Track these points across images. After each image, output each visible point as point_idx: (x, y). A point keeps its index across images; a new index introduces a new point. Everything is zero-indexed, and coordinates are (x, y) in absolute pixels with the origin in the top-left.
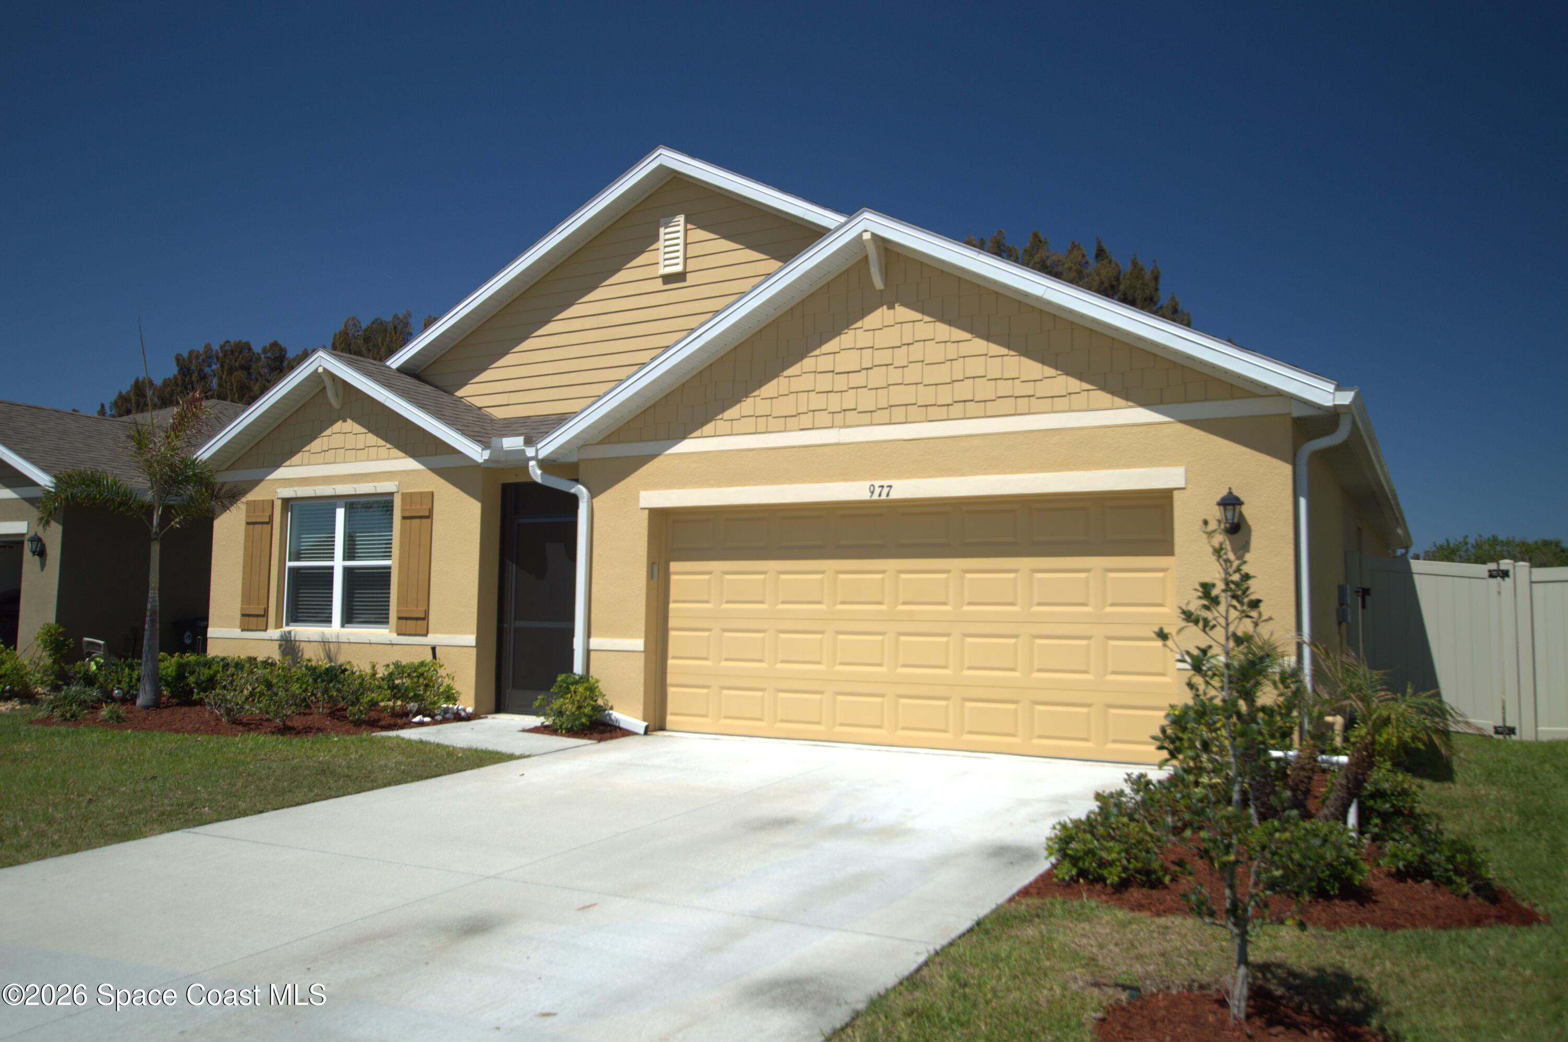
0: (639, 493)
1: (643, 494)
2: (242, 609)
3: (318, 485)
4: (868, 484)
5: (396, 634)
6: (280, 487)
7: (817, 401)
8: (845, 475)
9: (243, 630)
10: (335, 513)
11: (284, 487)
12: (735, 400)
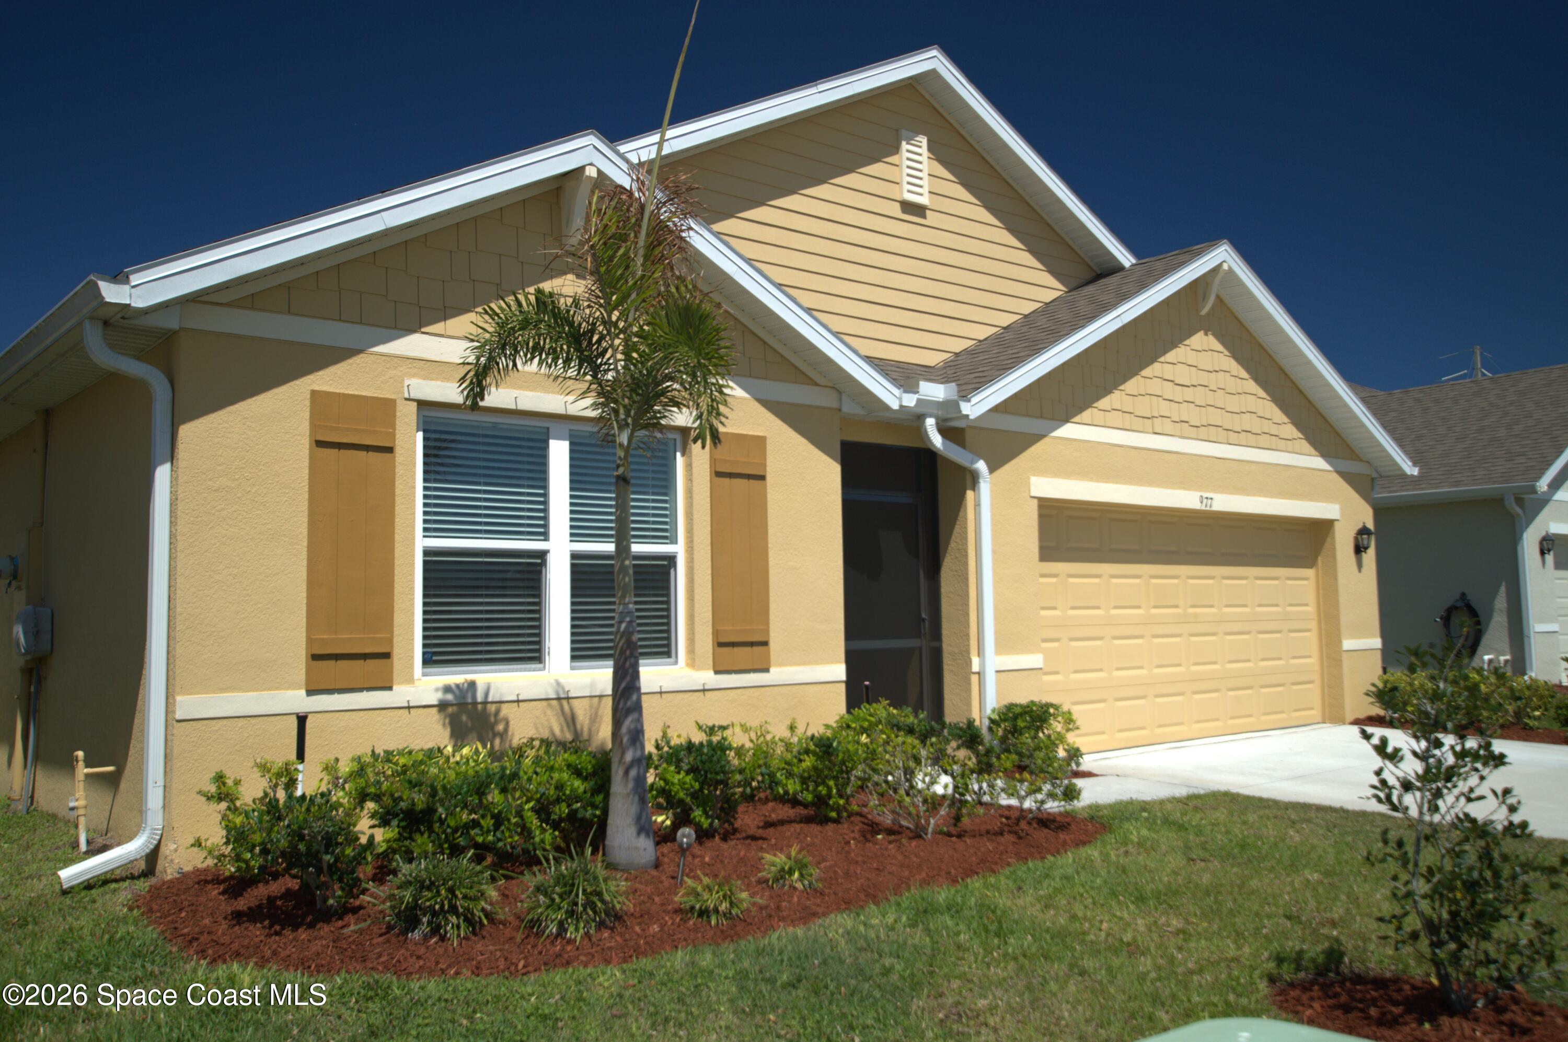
0: (1029, 479)
1: (1034, 480)
2: (310, 641)
3: (528, 388)
4: (1198, 494)
5: (711, 673)
6: (414, 376)
7: (1164, 408)
8: (1184, 484)
9: (310, 692)
10: (546, 448)
11: (426, 378)
12: (1106, 391)
